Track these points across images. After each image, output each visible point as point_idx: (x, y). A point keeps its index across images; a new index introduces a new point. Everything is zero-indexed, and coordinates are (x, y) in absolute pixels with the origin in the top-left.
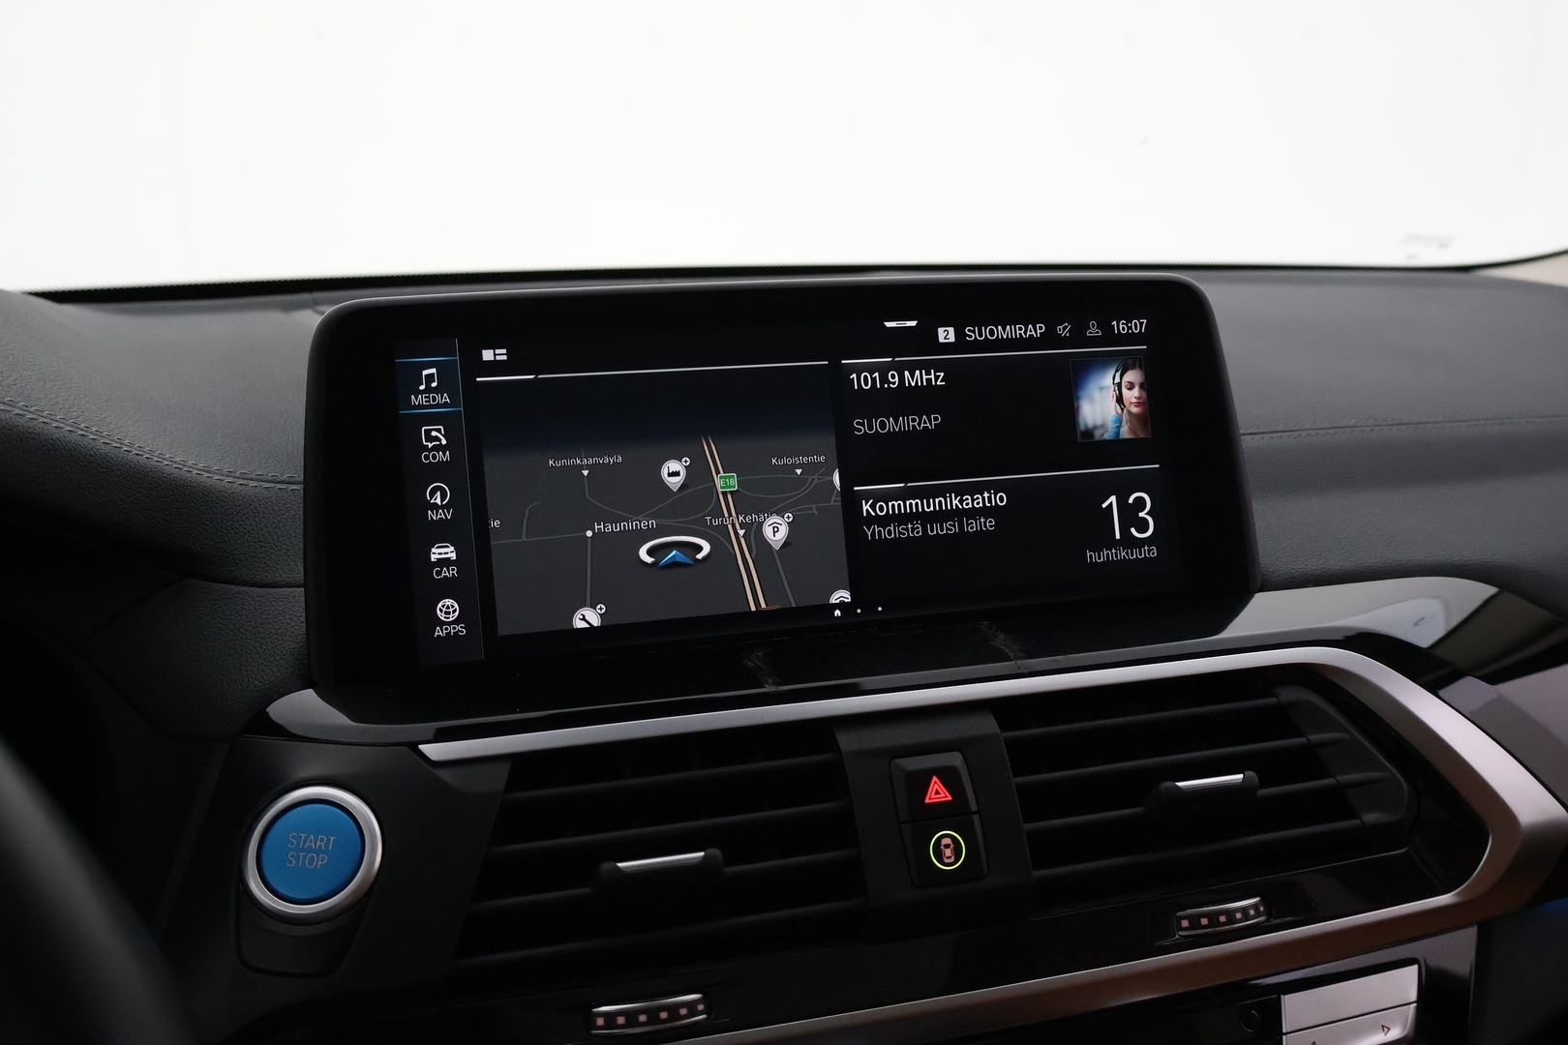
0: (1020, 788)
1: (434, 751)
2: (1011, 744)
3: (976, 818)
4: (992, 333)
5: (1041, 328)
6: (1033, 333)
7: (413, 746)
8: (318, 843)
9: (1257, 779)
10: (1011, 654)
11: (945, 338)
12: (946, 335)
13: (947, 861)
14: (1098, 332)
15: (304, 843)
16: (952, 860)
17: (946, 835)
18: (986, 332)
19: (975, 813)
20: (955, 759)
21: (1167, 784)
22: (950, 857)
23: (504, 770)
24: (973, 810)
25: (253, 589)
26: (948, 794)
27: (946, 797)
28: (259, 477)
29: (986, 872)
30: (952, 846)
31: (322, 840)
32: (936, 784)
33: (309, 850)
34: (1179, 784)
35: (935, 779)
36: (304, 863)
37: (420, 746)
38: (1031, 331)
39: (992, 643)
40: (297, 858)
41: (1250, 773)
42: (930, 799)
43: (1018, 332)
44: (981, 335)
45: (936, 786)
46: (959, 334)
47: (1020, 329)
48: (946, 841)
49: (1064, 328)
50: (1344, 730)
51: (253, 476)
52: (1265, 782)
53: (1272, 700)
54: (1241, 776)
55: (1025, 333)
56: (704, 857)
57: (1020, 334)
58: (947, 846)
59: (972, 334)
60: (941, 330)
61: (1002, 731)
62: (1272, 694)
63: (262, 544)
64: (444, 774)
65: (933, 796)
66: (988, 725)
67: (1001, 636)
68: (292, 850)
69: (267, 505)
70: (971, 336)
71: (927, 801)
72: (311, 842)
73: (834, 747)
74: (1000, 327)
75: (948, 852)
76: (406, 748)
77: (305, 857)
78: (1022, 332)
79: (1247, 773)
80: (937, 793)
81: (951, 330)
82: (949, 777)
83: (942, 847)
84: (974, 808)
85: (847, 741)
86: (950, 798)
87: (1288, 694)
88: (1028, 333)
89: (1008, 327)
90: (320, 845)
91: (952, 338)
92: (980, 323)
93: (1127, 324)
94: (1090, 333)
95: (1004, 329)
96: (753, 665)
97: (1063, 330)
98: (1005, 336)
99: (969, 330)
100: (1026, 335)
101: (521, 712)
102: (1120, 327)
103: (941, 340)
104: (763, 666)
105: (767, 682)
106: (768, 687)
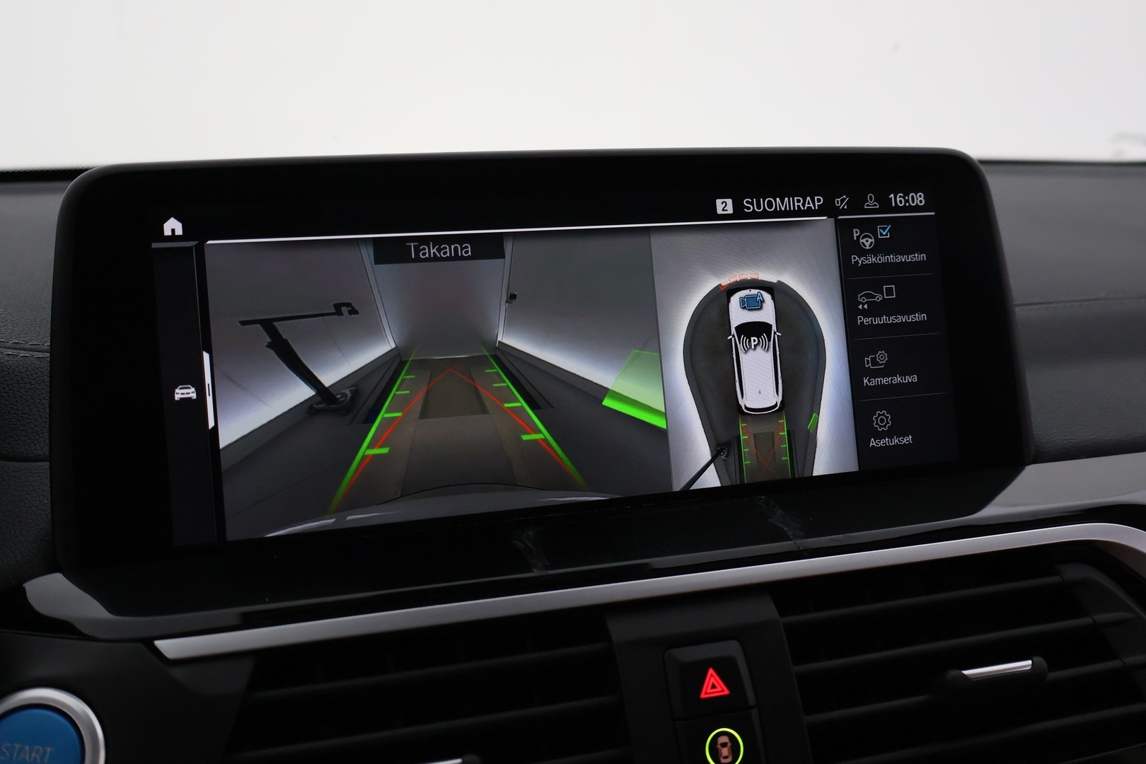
0: (800, 677)
1: (171, 647)
2: (791, 630)
3: (754, 711)
4: (770, 204)
5: (819, 200)
6: (811, 205)
7: (148, 643)
8: (33, 755)
9: (1045, 665)
10: (790, 534)
11: (723, 210)
12: (724, 206)
13: (723, 761)
14: (875, 205)
15: (18, 755)
16: (729, 759)
17: (724, 734)
18: (764, 204)
19: (753, 707)
20: (732, 649)
21: (953, 673)
23: (246, 668)
24: (751, 704)
25: (10, 463)
26: (725, 688)
27: (723, 691)
28: (33, 347)
30: (729, 745)
31: (38, 751)
32: (712, 678)
34: (966, 672)
35: (711, 671)
37: (158, 643)
38: (809, 203)
39: (770, 520)
41: (1039, 659)
42: (706, 693)
43: (796, 204)
44: (759, 207)
45: (712, 680)
46: (738, 206)
47: (798, 201)
48: (723, 739)
49: (842, 201)
50: (1127, 608)
51: (27, 346)
52: (1053, 666)
53: (1054, 579)
54: (1030, 662)
55: (803, 205)
56: (463, 763)
57: (798, 206)
58: (724, 745)
59: (749, 205)
60: (719, 202)
61: (782, 613)
62: (1055, 572)
63: (25, 416)
64: (178, 673)
65: (709, 691)
66: (766, 610)
67: (779, 513)
69: (35, 376)
70: (749, 208)
71: (703, 696)
72: (26, 753)
73: (605, 635)
74: (778, 199)
75: (725, 751)
76: (140, 644)
78: (800, 204)
79: (1035, 658)
80: (714, 687)
81: (729, 202)
82: (727, 670)
83: (719, 746)
84: (751, 699)
85: (619, 630)
86: (727, 692)
87: (1074, 572)
88: (807, 205)
89: (786, 199)
90: (35, 758)
91: (730, 210)
92: (758, 195)
93: (904, 197)
94: (868, 205)
95: (782, 202)
96: (523, 545)
97: (841, 202)
98: (783, 209)
99: (747, 202)
100: (804, 207)
101: (270, 602)
102: (898, 199)
103: (719, 211)
104: (533, 547)
105: (536, 566)
106: (537, 571)
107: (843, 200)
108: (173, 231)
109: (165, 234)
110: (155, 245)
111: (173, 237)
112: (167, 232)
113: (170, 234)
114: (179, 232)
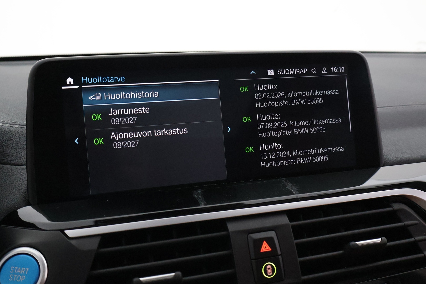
0: (297, 244)
1: (70, 233)
2: (293, 227)
3: (280, 257)
4: (287, 72)
5: (305, 70)
7: (62, 231)
8: (22, 271)
9: (386, 240)
10: (294, 192)
11: (270, 74)
12: (271, 72)
13: (269, 274)
14: (326, 72)
15: (17, 271)
16: (271, 274)
17: (269, 265)
18: (285, 71)
19: (280, 255)
20: (272, 234)
21: (353, 243)
23: (98, 240)
25: (12, 166)
27: (269, 249)
28: (20, 124)
29: (284, 278)
30: (271, 268)
31: (23, 270)
32: (265, 245)
33: (18, 274)
34: (357, 243)
35: (265, 242)
36: (16, 280)
37: (65, 231)
38: (302, 71)
39: (287, 187)
40: (13, 277)
41: (384, 238)
42: (263, 250)
44: (283, 73)
46: (276, 72)
47: (298, 70)
49: (314, 70)
50: (416, 219)
51: (17, 123)
52: (388, 241)
53: (390, 209)
54: (380, 239)
56: (175, 276)
57: (298, 72)
58: (269, 269)
59: (280, 72)
60: (269, 71)
61: (290, 222)
62: (390, 206)
63: (17, 149)
64: (73, 242)
65: (264, 249)
66: (285, 220)
67: (290, 185)
68: (12, 274)
69: (20, 134)
72: (19, 271)
73: (227, 229)
74: (290, 70)
75: (269, 271)
76: (60, 232)
77: (16, 277)
79: (382, 238)
80: (265, 248)
82: (270, 241)
83: (267, 269)
84: (279, 253)
85: (232, 227)
87: (397, 206)
88: (301, 72)
89: (293, 70)
90: (23, 272)
91: (273, 74)
92: (283, 68)
93: (337, 69)
94: (323, 72)
96: (197, 196)
98: (292, 73)
101: (106, 217)
102: (335, 70)
103: (269, 74)
104: (200, 197)
105: (202, 204)
106: (202, 206)
108: (70, 82)
109: (67, 84)
110: (63, 88)
111: (70, 85)
114: (72, 83)
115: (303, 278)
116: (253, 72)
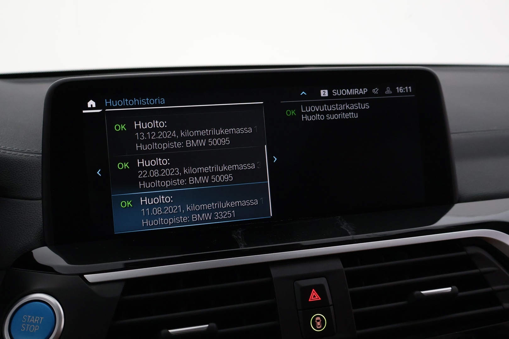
0: (352, 293)
1: (90, 278)
2: (348, 273)
3: (331, 307)
4: (344, 92)
5: (365, 90)
6: (362, 92)
7: (82, 275)
8: (36, 320)
9: (458, 289)
10: (350, 233)
11: (324, 95)
12: (324, 93)
13: (318, 327)
14: (390, 92)
15: (30, 320)
17: (318, 316)
18: (341, 92)
19: (331, 305)
20: (323, 281)
21: (417, 292)
22: (319, 326)
23: (121, 286)
24: (330, 304)
25: (26, 201)
26: (319, 298)
27: (318, 298)
28: (36, 152)
29: (335, 332)
30: (320, 321)
31: (37, 319)
32: (314, 293)
33: (32, 323)
34: (423, 292)
35: (313, 290)
36: (29, 330)
37: (85, 276)
38: (361, 92)
39: (341, 227)
40: (26, 327)
41: (455, 287)
42: (311, 299)
43: (355, 92)
44: (339, 93)
45: (314, 294)
46: (330, 93)
47: (357, 91)
48: (318, 318)
50: (495, 266)
51: (33, 152)
52: (460, 291)
53: (463, 253)
54: (450, 288)
55: (359, 92)
56: (208, 326)
57: (356, 93)
58: (318, 321)
59: (335, 93)
60: (322, 91)
61: (344, 267)
62: (464, 250)
63: (33, 181)
64: (93, 288)
65: (312, 298)
66: (338, 265)
67: (345, 224)
68: (24, 323)
69: (36, 164)
70: (335, 94)
71: (310, 300)
72: (32, 320)
73: (270, 275)
74: (348, 90)
75: (319, 323)
76: (78, 276)
77: (29, 326)
78: (357, 92)
79: (453, 287)
80: (314, 296)
81: (326, 91)
82: (320, 289)
83: (316, 321)
84: (331, 303)
85: (275, 273)
86: (320, 299)
87: (471, 250)
88: (360, 92)
89: (351, 90)
90: (36, 321)
91: (327, 95)
92: (339, 88)
93: (403, 89)
94: (387, 92)
95: (349, 91)
96: (236, 237)
97: (375, 91)
98: (350, 94)
99: (334, 91)
100: (359, 93)
101: (131, 259)
102: (400, 90)
103: (322, 95)
104: (240, 237)
105: (241, 245)
106: (242, 248)
107: (376, 90)
108: (92, 105)
109: (88, 107)
110: (84, 112)
111: (92, 108)
112: (89, 106)
113: (90, 107)
114: (94, 106)
115: (359, 332)
116: (303, 92)
